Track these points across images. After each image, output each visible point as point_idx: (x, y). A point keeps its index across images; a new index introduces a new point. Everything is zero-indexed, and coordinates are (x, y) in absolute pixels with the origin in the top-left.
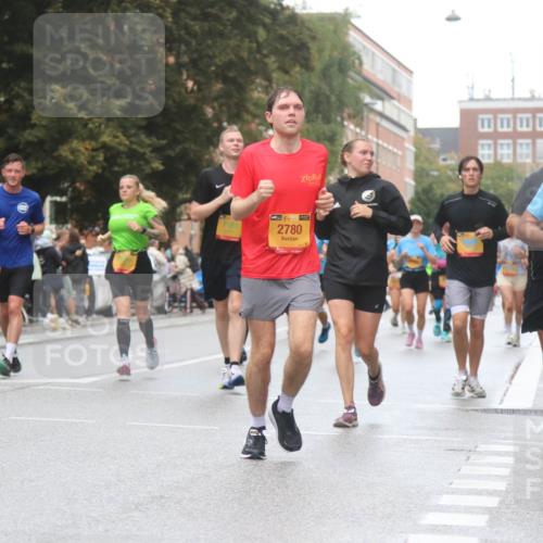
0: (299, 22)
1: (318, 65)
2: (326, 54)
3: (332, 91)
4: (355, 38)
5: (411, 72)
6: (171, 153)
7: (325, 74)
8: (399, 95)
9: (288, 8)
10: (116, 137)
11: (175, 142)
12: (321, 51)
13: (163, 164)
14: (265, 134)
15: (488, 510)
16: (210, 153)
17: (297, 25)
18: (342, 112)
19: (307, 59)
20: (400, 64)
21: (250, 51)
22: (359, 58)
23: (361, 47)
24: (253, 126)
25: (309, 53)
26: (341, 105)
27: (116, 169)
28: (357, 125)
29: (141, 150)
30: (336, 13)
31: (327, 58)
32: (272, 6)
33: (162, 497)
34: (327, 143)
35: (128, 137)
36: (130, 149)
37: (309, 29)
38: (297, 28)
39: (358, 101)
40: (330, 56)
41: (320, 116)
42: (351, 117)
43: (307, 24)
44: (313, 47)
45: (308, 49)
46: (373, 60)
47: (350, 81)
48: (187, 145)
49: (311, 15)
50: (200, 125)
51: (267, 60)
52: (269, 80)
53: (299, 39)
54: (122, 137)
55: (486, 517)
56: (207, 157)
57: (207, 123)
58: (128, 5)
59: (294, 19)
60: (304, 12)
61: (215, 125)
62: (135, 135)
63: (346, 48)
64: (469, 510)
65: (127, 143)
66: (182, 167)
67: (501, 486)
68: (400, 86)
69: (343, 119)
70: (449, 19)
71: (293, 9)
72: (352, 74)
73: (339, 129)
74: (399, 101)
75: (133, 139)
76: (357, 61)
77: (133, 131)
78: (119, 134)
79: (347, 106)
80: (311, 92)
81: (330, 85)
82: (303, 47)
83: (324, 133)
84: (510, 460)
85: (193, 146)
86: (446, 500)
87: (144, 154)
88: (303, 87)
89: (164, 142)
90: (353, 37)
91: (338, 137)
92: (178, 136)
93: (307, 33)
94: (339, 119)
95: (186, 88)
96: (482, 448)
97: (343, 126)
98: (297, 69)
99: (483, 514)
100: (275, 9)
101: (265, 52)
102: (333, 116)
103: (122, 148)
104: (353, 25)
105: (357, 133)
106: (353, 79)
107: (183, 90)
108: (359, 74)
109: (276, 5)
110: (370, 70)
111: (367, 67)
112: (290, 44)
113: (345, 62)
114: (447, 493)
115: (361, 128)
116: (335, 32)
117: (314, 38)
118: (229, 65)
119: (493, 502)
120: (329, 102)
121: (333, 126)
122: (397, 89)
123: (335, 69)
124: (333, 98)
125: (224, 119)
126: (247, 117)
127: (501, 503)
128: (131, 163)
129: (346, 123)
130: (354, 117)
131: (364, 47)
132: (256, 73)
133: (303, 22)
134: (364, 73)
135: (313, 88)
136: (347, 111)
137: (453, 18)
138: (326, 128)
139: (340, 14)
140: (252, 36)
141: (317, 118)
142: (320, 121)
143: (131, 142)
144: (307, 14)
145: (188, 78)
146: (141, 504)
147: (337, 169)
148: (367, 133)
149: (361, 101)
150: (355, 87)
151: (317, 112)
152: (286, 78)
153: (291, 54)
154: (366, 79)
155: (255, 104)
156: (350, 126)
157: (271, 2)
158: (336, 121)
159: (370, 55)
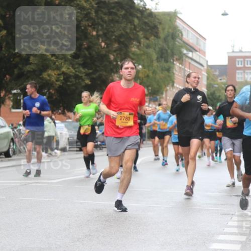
0: (154, 16)
1: (162, 35)
2: (166, 30)
3: (168, 47)
5: (205, 39)
6: (94, 76)
7: (165, 40)
8: (199, 49)
9: (148, 9)
10: (69, 69)
11: (96, 71)
12: (163, 29)
13: (90, 81)
15: (241, 242)
16: (112, 76)
17: (152, 17)
18: (173, 57)
19: (157, 33)
20: (200, 35)
21: (131, 29)
22: (181, 33)
23: (182, 28)
25: (158, 30)
26: (173, 55)
27: (69, 83)
28: (180, 64)
29: (80, 75)
30: (170, 12)
31: (166, 32)
32: (141, 8)
33: (90, 235)
34: (166, 72)
35: (74, 69)
36: (75, 74)
37: (158, 19)
38: (152, 19)
39: (181, 52)
40: (168, 32)
41: (163, 59)
42: (178, 60)
43: (157, 17)
44: (160, 27)
45: (158, 28)
46: (188, 33)
47: (177, 43)
48: (101, 73)
49: (159, 13)
50: (108, 63)
51: (138, 33)
52: (140, 42)
53: (154, 24)
54: (72, 69)
55: (240, 246)
56: (111, 78)
57: (111, 62)
59: (151, 14)
60: (156, 11)
61: (115, 63)
62: (77, 68)
63: (175, 28)
65: (74, 71)
66: (99, 82)
68: (200, 46)
69: (174, 60)
70: (223, 15)
71: (151, 10)
72: (178, 40)
73: (172, 66)
74: (200, 53)
75: (76, 70)
76: (180, 34)
77: (77, 66)
78: (70, 67)
79: (175, 55)
80: (159, 48)
81: (168, 45)
82: (155, 27)
83: (165, 68)
85: (104, 73)
86: (221, 237)
87: (82, 76)
88: (155, 46)
89: (91, 71)
90: (178, 23)
91: (171, 69)
92: (98, 69)
93: (157, 21)
94: (172, 60)
95: (101, 46)
96: (238, 213)
97: (174, 64)
98: (153, 37)
99: (239, 244)
100: (142, 10)
101: (138, 30)
102: (169, 60)
103: (71, 74)
104: (178, 17)
105: (180, 67)
106: (178, 42)
107: (100, 47)
108: (181, 40)
109: (143, 8)
110: (187, 38)
111: (185, 36)
112: (149, 26)
113: (175, 34)
114: (222, 234)
115: (182, 65)
116: (170, 20)
117: (160, 23)
118: (121, 36)
120: (167, 53)
121: (169, 64)
122: (199, 47)
123: (170, 38)
124: (169, 51)
125: (119, 60)
127: (247, 239)
128: (76, 81)
129: (175, 63)
130: (179, 60)
131: (184, 27)
132: (134, 40)
134: (183, 39)
135: (160, 46)
136: (176, 57)
137: (225, 14)
139: (172, 12)
140: (132, 22)
142: (163, 61)
143: (76, 71)
145: (102, 41)
146: (80, 239)
147: (171, 84)
148: (185, 67)
149: (182, 52)
150: (179, 46)
151: (162, 57)
152: (148, 42)
153: (150, 31)
154: (184, 42)
155: (133, 54)
156: (177, 64)
157: (140, 7)
158: (170, 62)
159: (186, 31)
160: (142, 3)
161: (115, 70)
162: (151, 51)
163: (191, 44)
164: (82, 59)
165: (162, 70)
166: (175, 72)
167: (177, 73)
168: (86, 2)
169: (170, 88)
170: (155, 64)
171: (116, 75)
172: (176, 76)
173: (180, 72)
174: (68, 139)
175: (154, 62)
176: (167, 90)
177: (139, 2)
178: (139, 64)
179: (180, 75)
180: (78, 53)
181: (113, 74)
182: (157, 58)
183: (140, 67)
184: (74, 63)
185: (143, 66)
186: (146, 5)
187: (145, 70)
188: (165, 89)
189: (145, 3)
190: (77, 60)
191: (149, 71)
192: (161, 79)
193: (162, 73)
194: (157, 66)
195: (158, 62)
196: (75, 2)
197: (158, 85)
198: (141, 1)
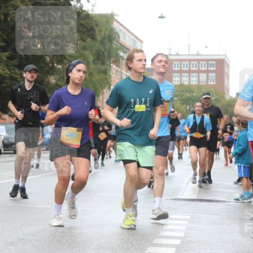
1: (99, 37)
2: (103, 32)
3: (105, 50)
5: (142, 42)
7: (102, 42)
9: (85, 11)
10: (4, 70)
12: (100, 31)
15: (175, 246)
16: (48, 79)
17: (89, 19)
18: (110, 60)
19: (94, 35)
20: (137, 38)
22: (118, 35)
23: (119, 30)
25: (95, 32)
26: (109, 57)
27: (4, 85)
28: (117, 66)
29: (16, 77)
30: (107, 14)
31: (103, 34)
33: (23, 239)
34: (103, 74)
35: (10, 70)
36: (11, 76)
37: (95, 21)
39: (118, 55)
40: (105, 34)
41: (100, 61)
42: (114, 62)
43: (94, 19)
44: (97, 29)
45: (94, 30)
46: (125, 36)
47: (113, 45)
49: (96, 14)
50: (43, 65)
53: (90, 26)
54: (7, 70)
55: (174, 249)
56: (47, 80)
57: (47, 64)
58: (10, 9)
59: (88, 16)
60: (93, 13)
61: (51, 65)
62: (13, 69)
63: (112, 30)
65: (9, 73)
69: (110, 63)
70: (159, 17)
71: (88, 12)
72: (115, 42)
73: (108, 68)
75: (11, 71)
76: (117, 37)
77: (12, 68)
78: (5, 69)
79: (112, 57)
80: (95, 50)
81: (104, 47)
82: (92, 29)
83: (101, 70)
84: (186, 223)
85: (40, 75)
86: (156, 241)
87: (17, 78)
88: (92, 48)
90: (115, 25)
91: (108, 71)
93: (94, 23)
94: (108, 63)
97: (110, 66)
98: (89, 39)
99: (173, 248)
100: (79, 11)
102: (106, 62)
103: (6, 75)
104: (115, 20)
105: (117, 70)
106: (115, 44)
108: (118, 42)
109: (79, 9)
110: (123, 41)
111: (122, 39)
112: (86, 28)
113: (111, 36)
114: (157, 238)
115: (119, 67)
116: (107, 22)
117: (97, 25)
119: (178, 242)
120: (104, 55)
121: (105, 66)
123: (106, 40)
124: (106, 53)
125: (55, 62)
126: (66, 62)
127: (181, 243)
128: (11, 83)
129: (112, 65)
130: (116, 62)
131: (120, 30)
133: (92, 17)
134: (120, 41)
135: (96, 48)
136: (112, 59)
137: (162, 17)
138: (103, 67)
139: (109, 14)
141: (98, 62)
142: (100, 64)
143: (11, 73)
144: (94, 14)
146: (13, 243)
147: (108, 87)
148: (121, 70)
150: (116, 49)
151: (98, 59)
152: (84, 44)
153: (87, 33)
154: (121, 45)
155: (69, 56)
156: (114, 66)
157: (77, 8)
159: (123, 33)
160: (78, 5)
161: (51, 72)
162: (87, 53)
163: (127, 47)
164: (17, 60)
165: (99, 72)
166: (111, 74)
167: (114, 76)
168: (21, 3)
169: (107, 91)
170: (92, 66)
171: (52, 77)
172: (112, 78)
173: (117, 74)
174: (3, 142)
175: (91, 64)
176: (103, 93)
177: (76, 3)
179: (116, 77)
180: (14, 54)
181: (49, 76)
182: (94, 61)
184: (10, 64)
186: (83, 7)
188: (102, 92)
189: (82, 5)
190: (13, 62)
192: (97, 81)
193: (99, 76)
194: (94, 68)
195: (94, 64)
196: (11, 3)
197: (94, 87)
198: (78, 3)
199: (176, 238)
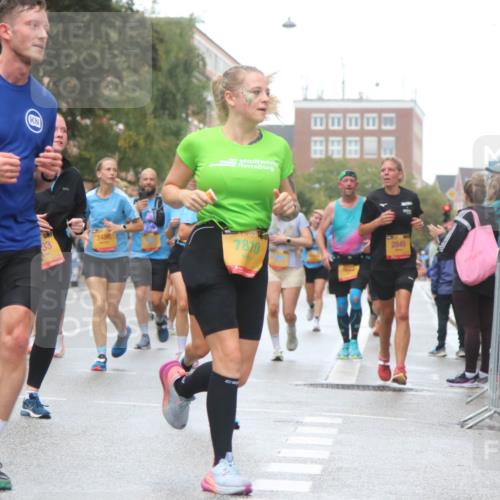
1: (165, 65)
2: (172, 56)
3: (178, 89)
4: (199, 42)
7: (171, 74)
9: (137, 11)
12: (168, 52)
14: (115, 128)
15: (312, 477)
18: (187, 109)
19: (155, 60)
22: (203, 59)
23: (204, 50)
24: (105, 120)
25: (157, 54)
26: (186, 103)
28: (200, 122)
30: (182, 18)
31: (173, 59)
32: (123, 10)
34: (172, 138)
37: (157, 32)
39: (202, 99)
40: (176, 58)
41: (167, 112)
42: (195, 114)
43: (155, 28)
44: (161, 48)
45: (156, 50)
46: (216, 61)
47: (194, 80)
49: (160, 19)
55: (310, 484)
60: (154, 16)
61: (69, 118)
63: (191, 51)
64: (294, 477)
67: (325, 455)
69: (187, 116)
70: (285, 26)
71: (143, 13)
72: (196, 74)
73: (184, 124)
76: (201, 63)
79: (192, 104)
80: (158, 90)
81: (176, 84)
83: (170, 128)
84: (334, 431)
86: (274, 468)
90: (198, 41)
91: (183, 132)
93: (156, 35)
94: (184, 115)
96: (308, 419)
97: (188, 122)
102: (178, 114)
104: (201, 32)
106: (197, 79)
108: (203, 73)
109: (127, 9)
110: (214, 72)
111: (210, 68)
113: (189, 63)
114: (274, 461)
115: (204, 124)
116: (181, 35)
117: (161, 41)
119: (316, 469)
120: (175, 100)
121: (177, 122)
123: (180, 71)
124: (179, 97)
125: (78, 114)
126: (99, 112)
127: (323, 471)
129: (190, 119)
130: (198, 114)
131: (208, 50)
133: (151, 25)
134: (207, 73)
135: (160, 86)
136: (191, 108)
137: (289, 25)
138: (172, 124)
139: (185, 19)
141: (164, 114)
142: (166, 117)
144: (156, 18)
149: (205, 99)
150: (199, 87)
151: (163, 107)
156: (194, 122)
157: (122, 6)
158: (181, 117)
159: (213, 57)
165: (164, 134)
170: (151, 121)
175: (148, 116)
178: (119, 122)
182: (155, 110)
183: (121, 126)
185: (127, 125)
186: (133, 4)
187: (131, 133)
191: (138, 134)
192: (162, 151)
193: (164, 140)
194: (155, 127)
195: (155, 117)
199: (313, 461)
